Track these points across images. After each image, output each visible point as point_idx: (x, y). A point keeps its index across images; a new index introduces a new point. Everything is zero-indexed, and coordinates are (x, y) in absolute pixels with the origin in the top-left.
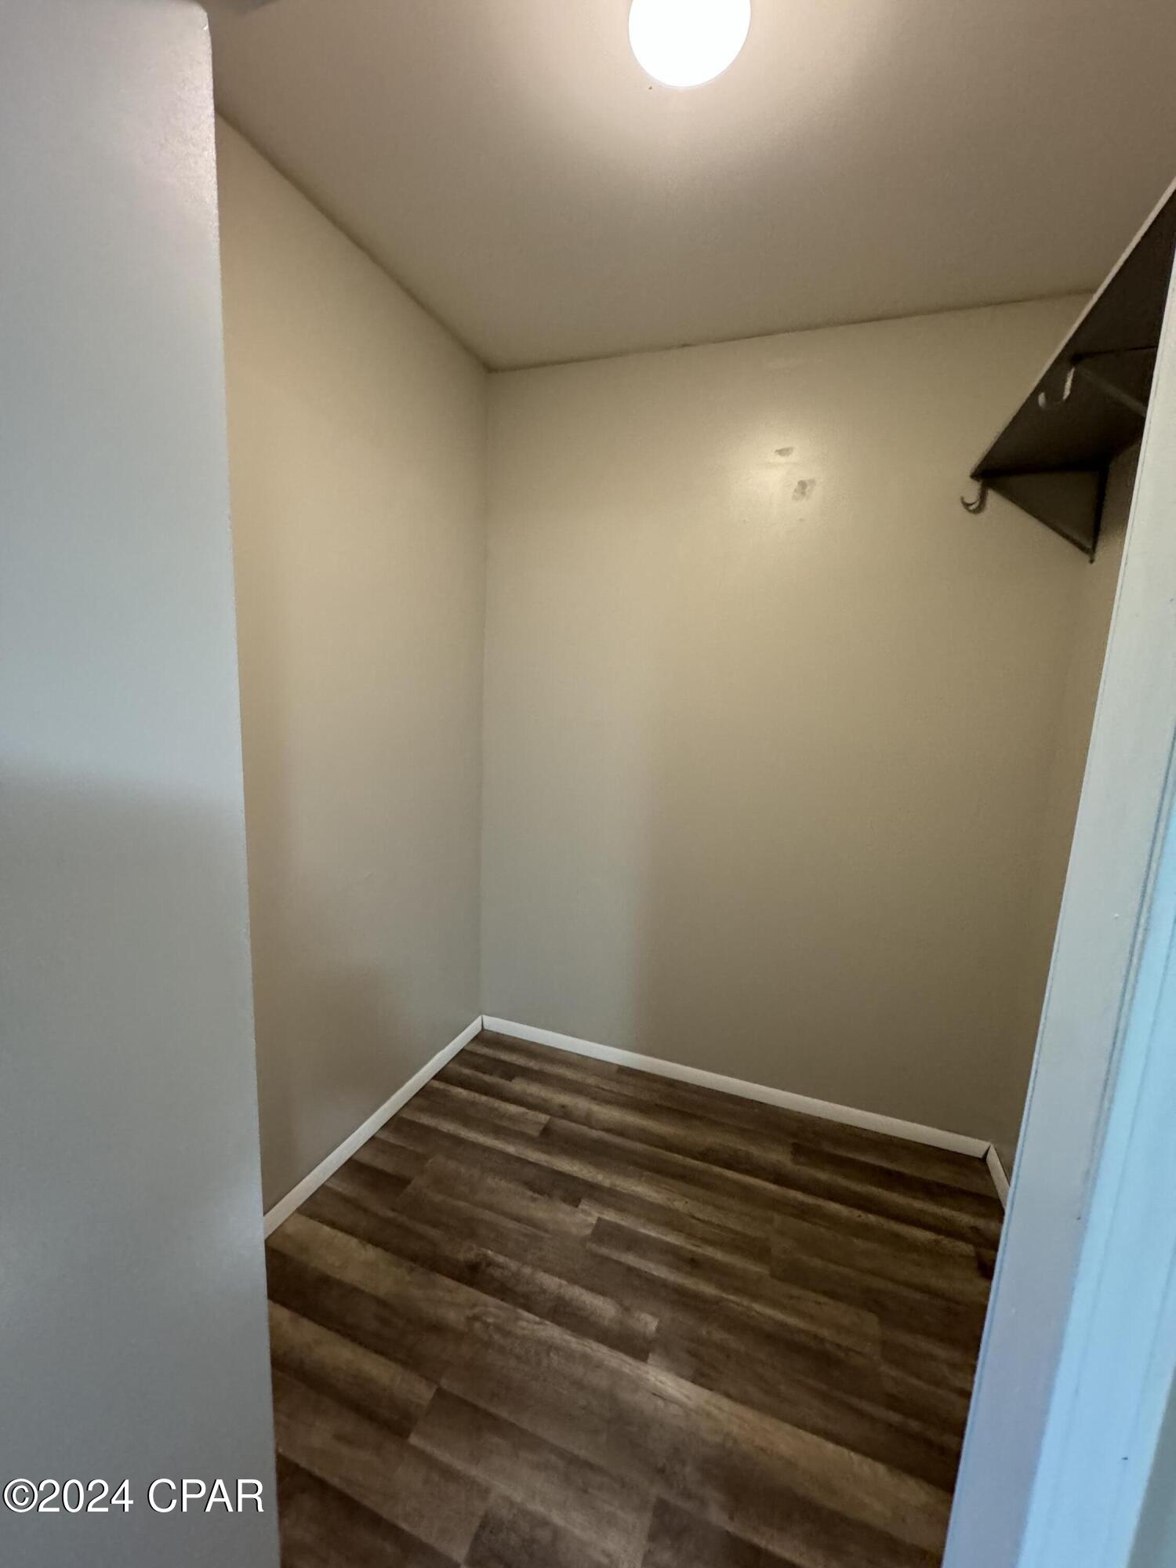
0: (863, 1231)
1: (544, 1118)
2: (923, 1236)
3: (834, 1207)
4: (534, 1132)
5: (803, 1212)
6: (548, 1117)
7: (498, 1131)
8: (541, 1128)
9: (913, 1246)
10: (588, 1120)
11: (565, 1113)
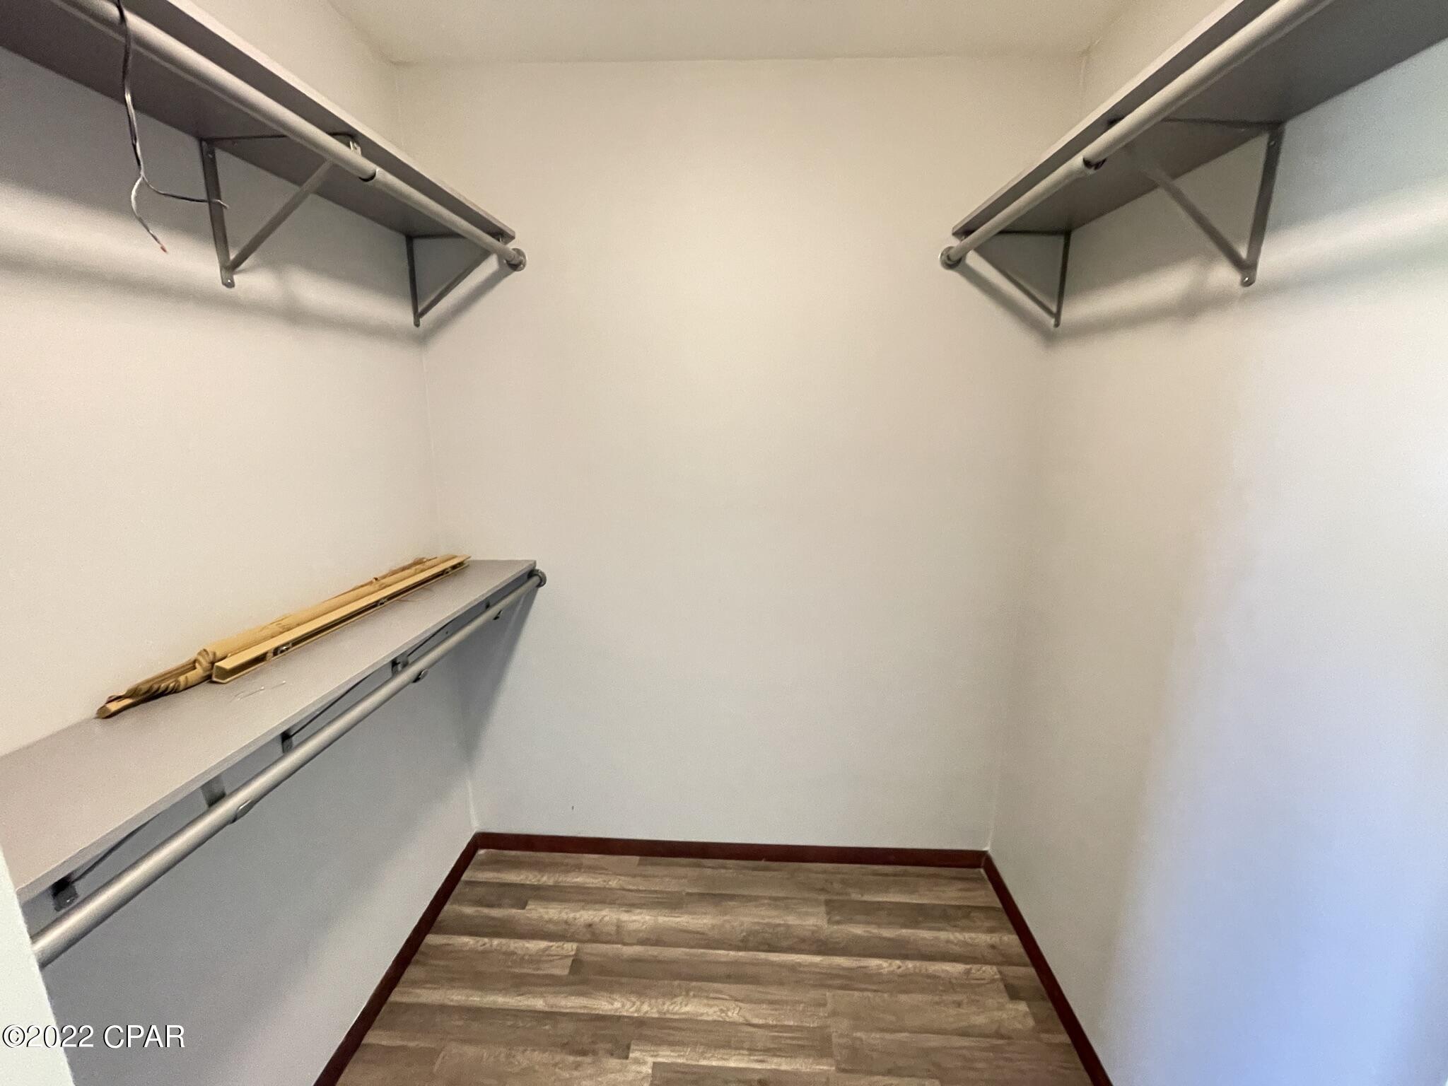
0: (904, 983)
1: (570, 947)
2: (956, 969)
3: (873, 963)
4: (562, 970)
5: (848, 980)
6: (575, 945)
7: (520, 983)
8: (569, 962)
9: (950, 985)
10: (619, 935)
11: (593, 934)
